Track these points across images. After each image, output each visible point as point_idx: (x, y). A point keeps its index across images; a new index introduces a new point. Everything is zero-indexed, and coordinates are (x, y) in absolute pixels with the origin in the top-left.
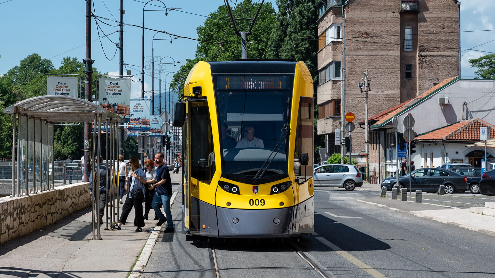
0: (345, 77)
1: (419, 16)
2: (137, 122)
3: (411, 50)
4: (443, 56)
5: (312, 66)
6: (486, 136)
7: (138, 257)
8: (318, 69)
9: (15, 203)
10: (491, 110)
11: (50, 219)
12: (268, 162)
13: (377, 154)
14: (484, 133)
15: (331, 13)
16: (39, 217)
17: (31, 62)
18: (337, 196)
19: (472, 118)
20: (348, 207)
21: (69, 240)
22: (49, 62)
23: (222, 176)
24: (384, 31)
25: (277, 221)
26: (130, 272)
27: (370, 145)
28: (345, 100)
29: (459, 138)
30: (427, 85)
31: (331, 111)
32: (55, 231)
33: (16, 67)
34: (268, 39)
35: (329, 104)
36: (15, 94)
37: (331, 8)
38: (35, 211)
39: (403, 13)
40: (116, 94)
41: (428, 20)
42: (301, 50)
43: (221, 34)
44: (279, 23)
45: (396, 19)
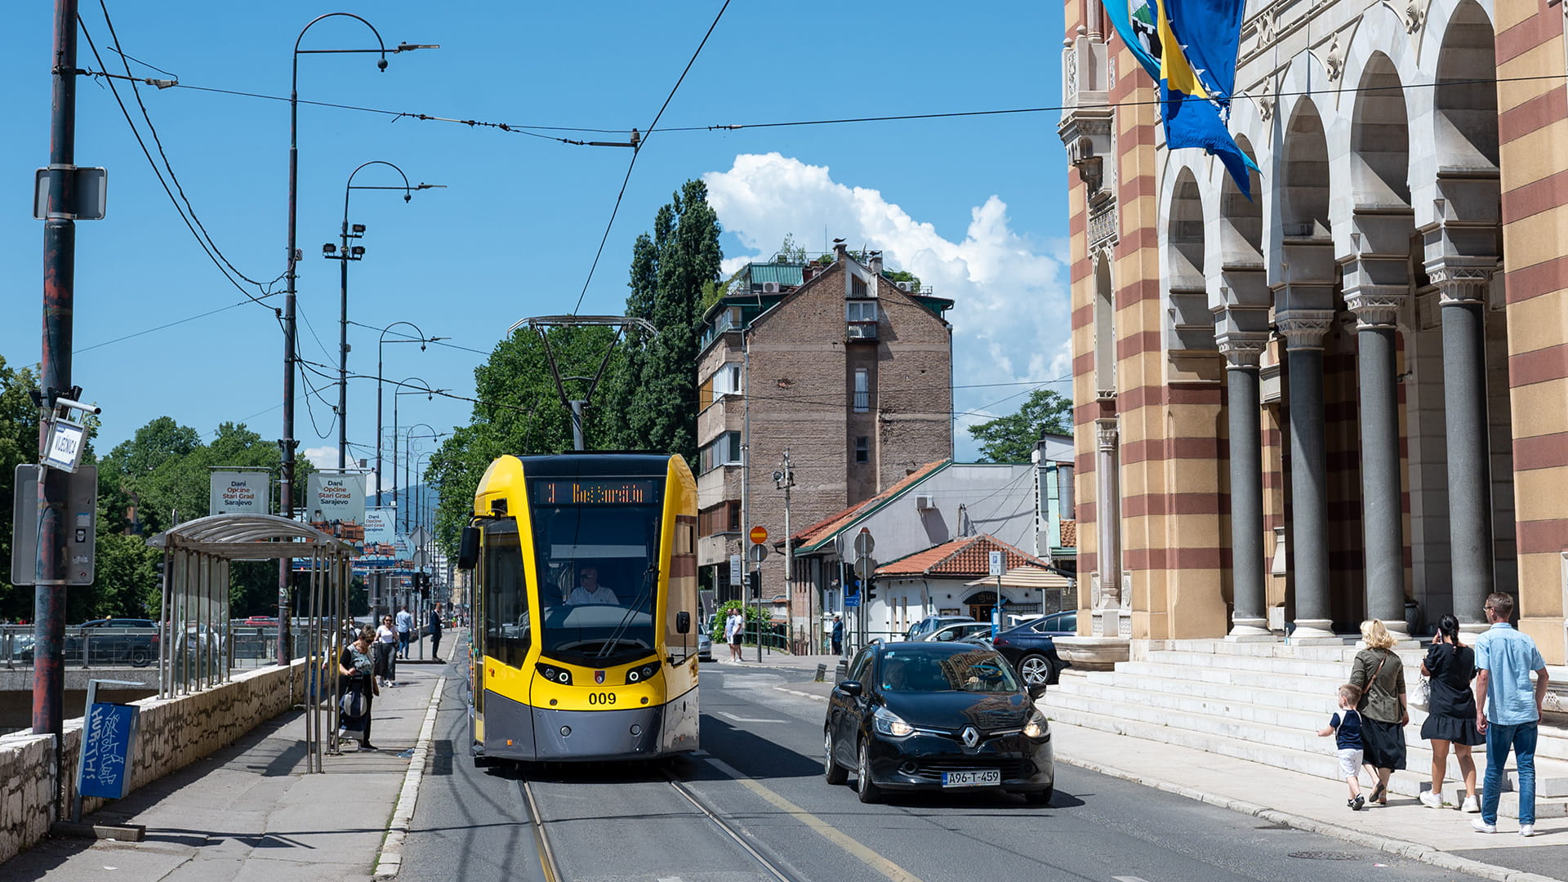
0: (748, 461)
1: (880, 348)
2: (372, 549)
3: (866, 410)
4: (923, 421)
5: (687, 439)
6: (999, 568)
7: (395, 804)
8: (699, 446)
9: (168, 710)
10: (1008, 518)
11: (223, 737)
12: (621, 628)
13: (807, 600)
14: (996, 562)
15: (723, 343)
16: (206, 735)
17: (158, 432)
18: (736, 680)
19: (974, 532)
20: (758, 701)
21: (263, 775)
22: (191, 433)
23: (542, 654)
24: (817, 376)
25: (637, 729)
26: (387, 830)
27: (793, 584)
28: (747, 504)
29: (953, 570)
30: (895, 473)
31: (722, 522)
32: (235, 760)
33: (128, 442)
34: (607, 389)
35: (720, 510)
36: (126, 494)
37: (723, 335)
38: (199, 724)
39: (851, 345)
40: (338, 502)
41: (896, 356)
42: (666, 409)
43: (520, 379)
44: (626, 360)
45: (838, 354)
